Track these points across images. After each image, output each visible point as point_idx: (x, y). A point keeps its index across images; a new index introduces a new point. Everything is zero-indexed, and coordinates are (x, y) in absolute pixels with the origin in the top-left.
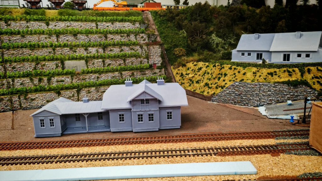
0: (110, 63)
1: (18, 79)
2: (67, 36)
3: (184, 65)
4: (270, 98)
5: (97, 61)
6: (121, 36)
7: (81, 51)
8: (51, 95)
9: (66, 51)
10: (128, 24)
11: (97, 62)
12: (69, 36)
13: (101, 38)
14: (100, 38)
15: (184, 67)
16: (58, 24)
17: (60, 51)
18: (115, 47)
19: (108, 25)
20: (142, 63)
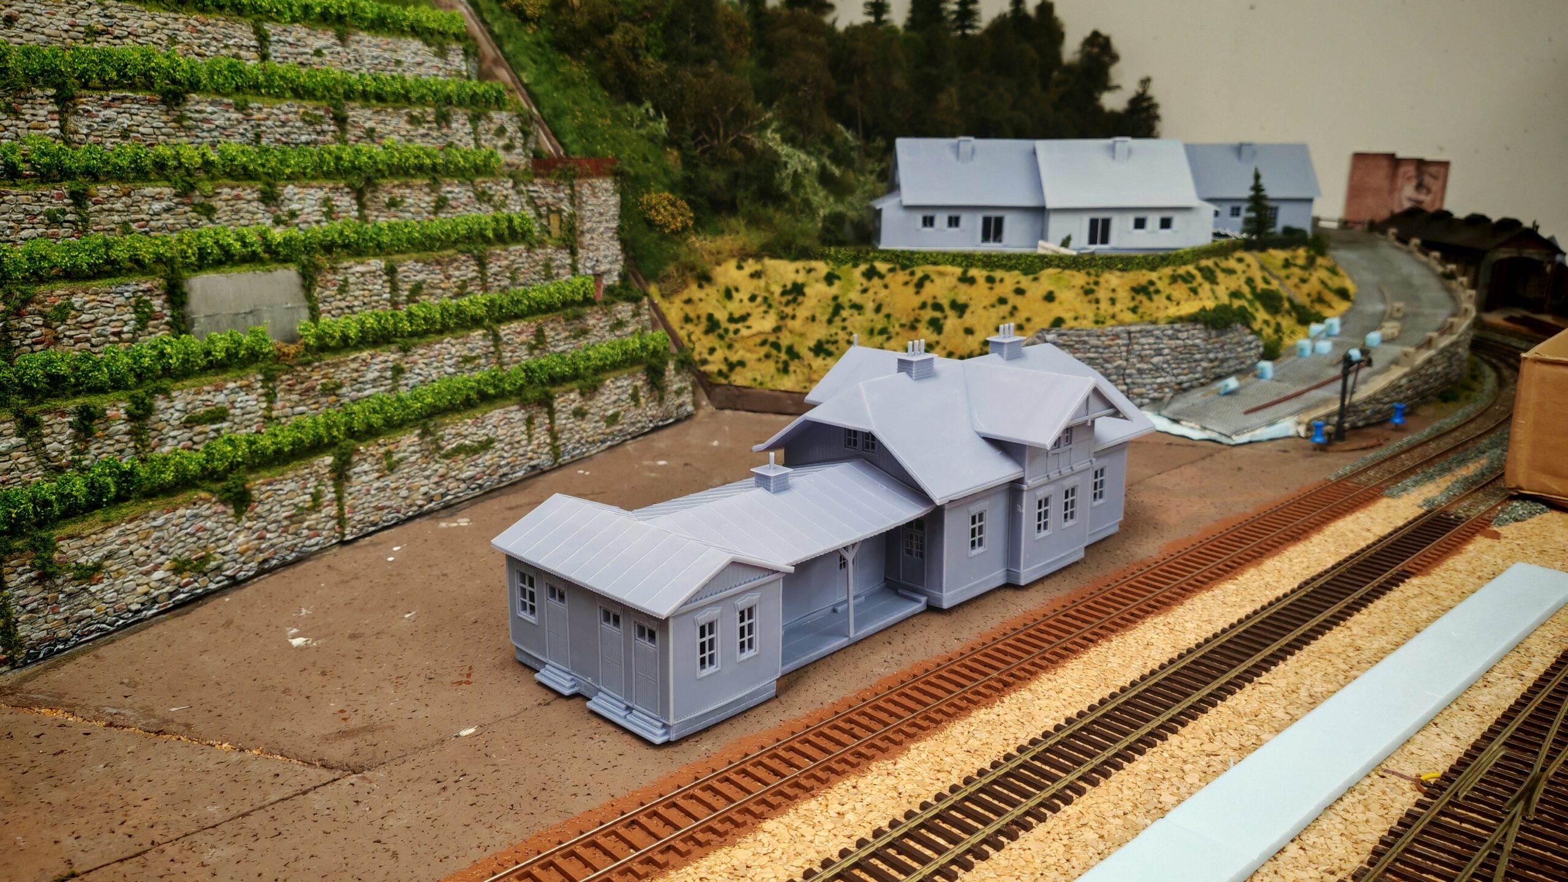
0: (420, 277)
2: (123, 99)
3: (705, 279)
4: (1159, 380)
5: (361, 268)
7: (241, 205)
8: (195, 516)
9: (157, 206)
10: (412, 48)
11: (363, 274)
12: (134, 101)
13: (318, 128)
14: (310, 123)
15: (704, 283)
17: (118, 206)
19: (318, 44)
20: (553, 273)
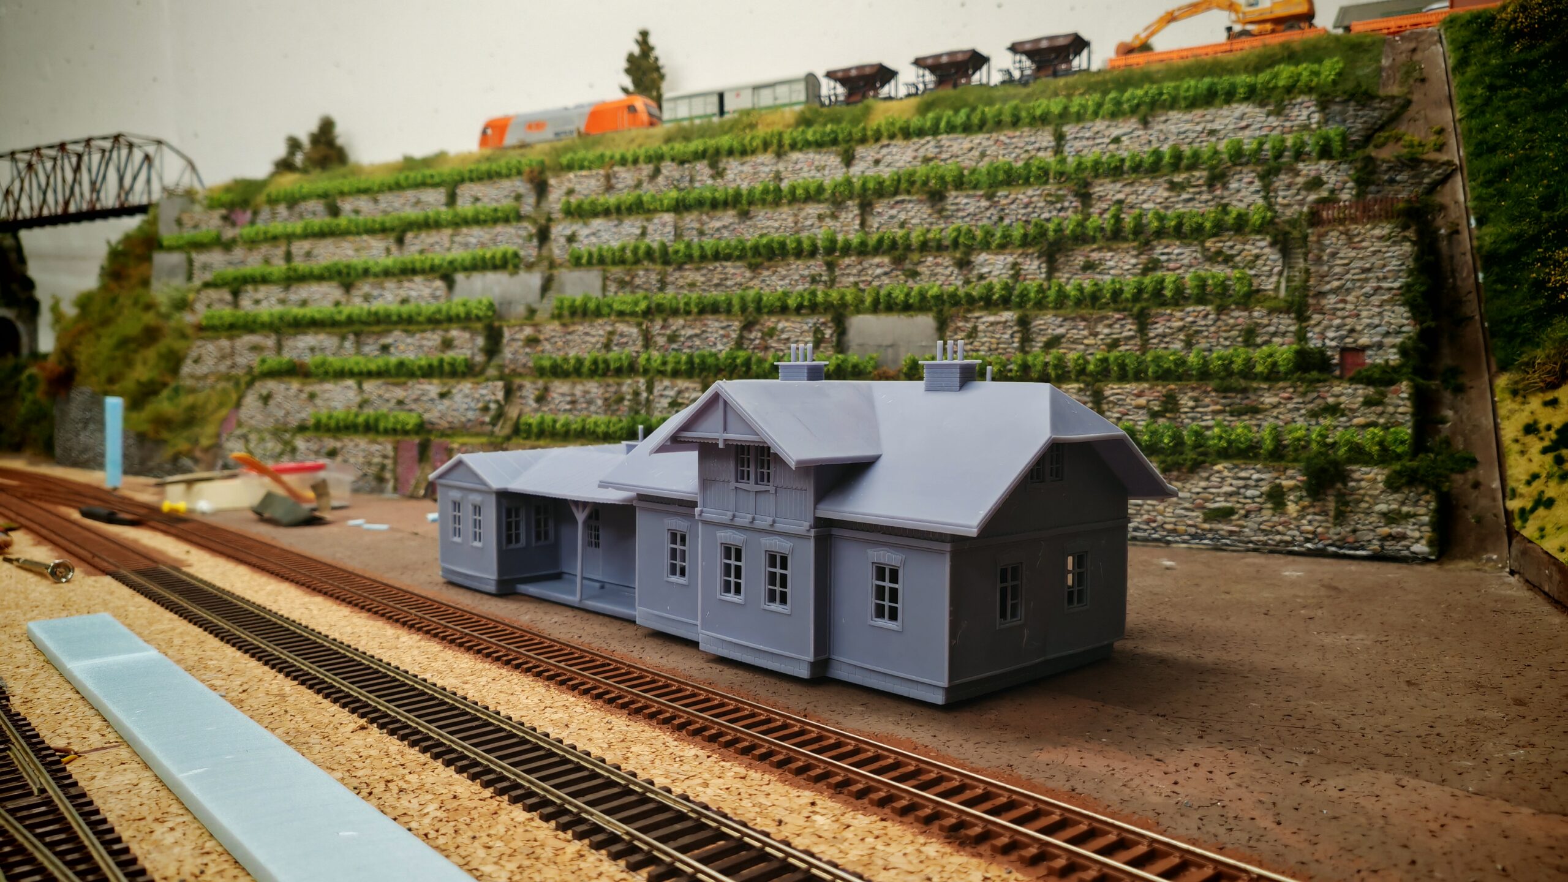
0: (1061, 331)
1: (667, 382)
5: (992, 319)
6: (1173, 186)
10: (1237, 113)
11: (992, 324)
12: (911, 201)
16: (889, 154)
18: (1110, 250)
19: (1115, 132)
20: (1259, 340)
